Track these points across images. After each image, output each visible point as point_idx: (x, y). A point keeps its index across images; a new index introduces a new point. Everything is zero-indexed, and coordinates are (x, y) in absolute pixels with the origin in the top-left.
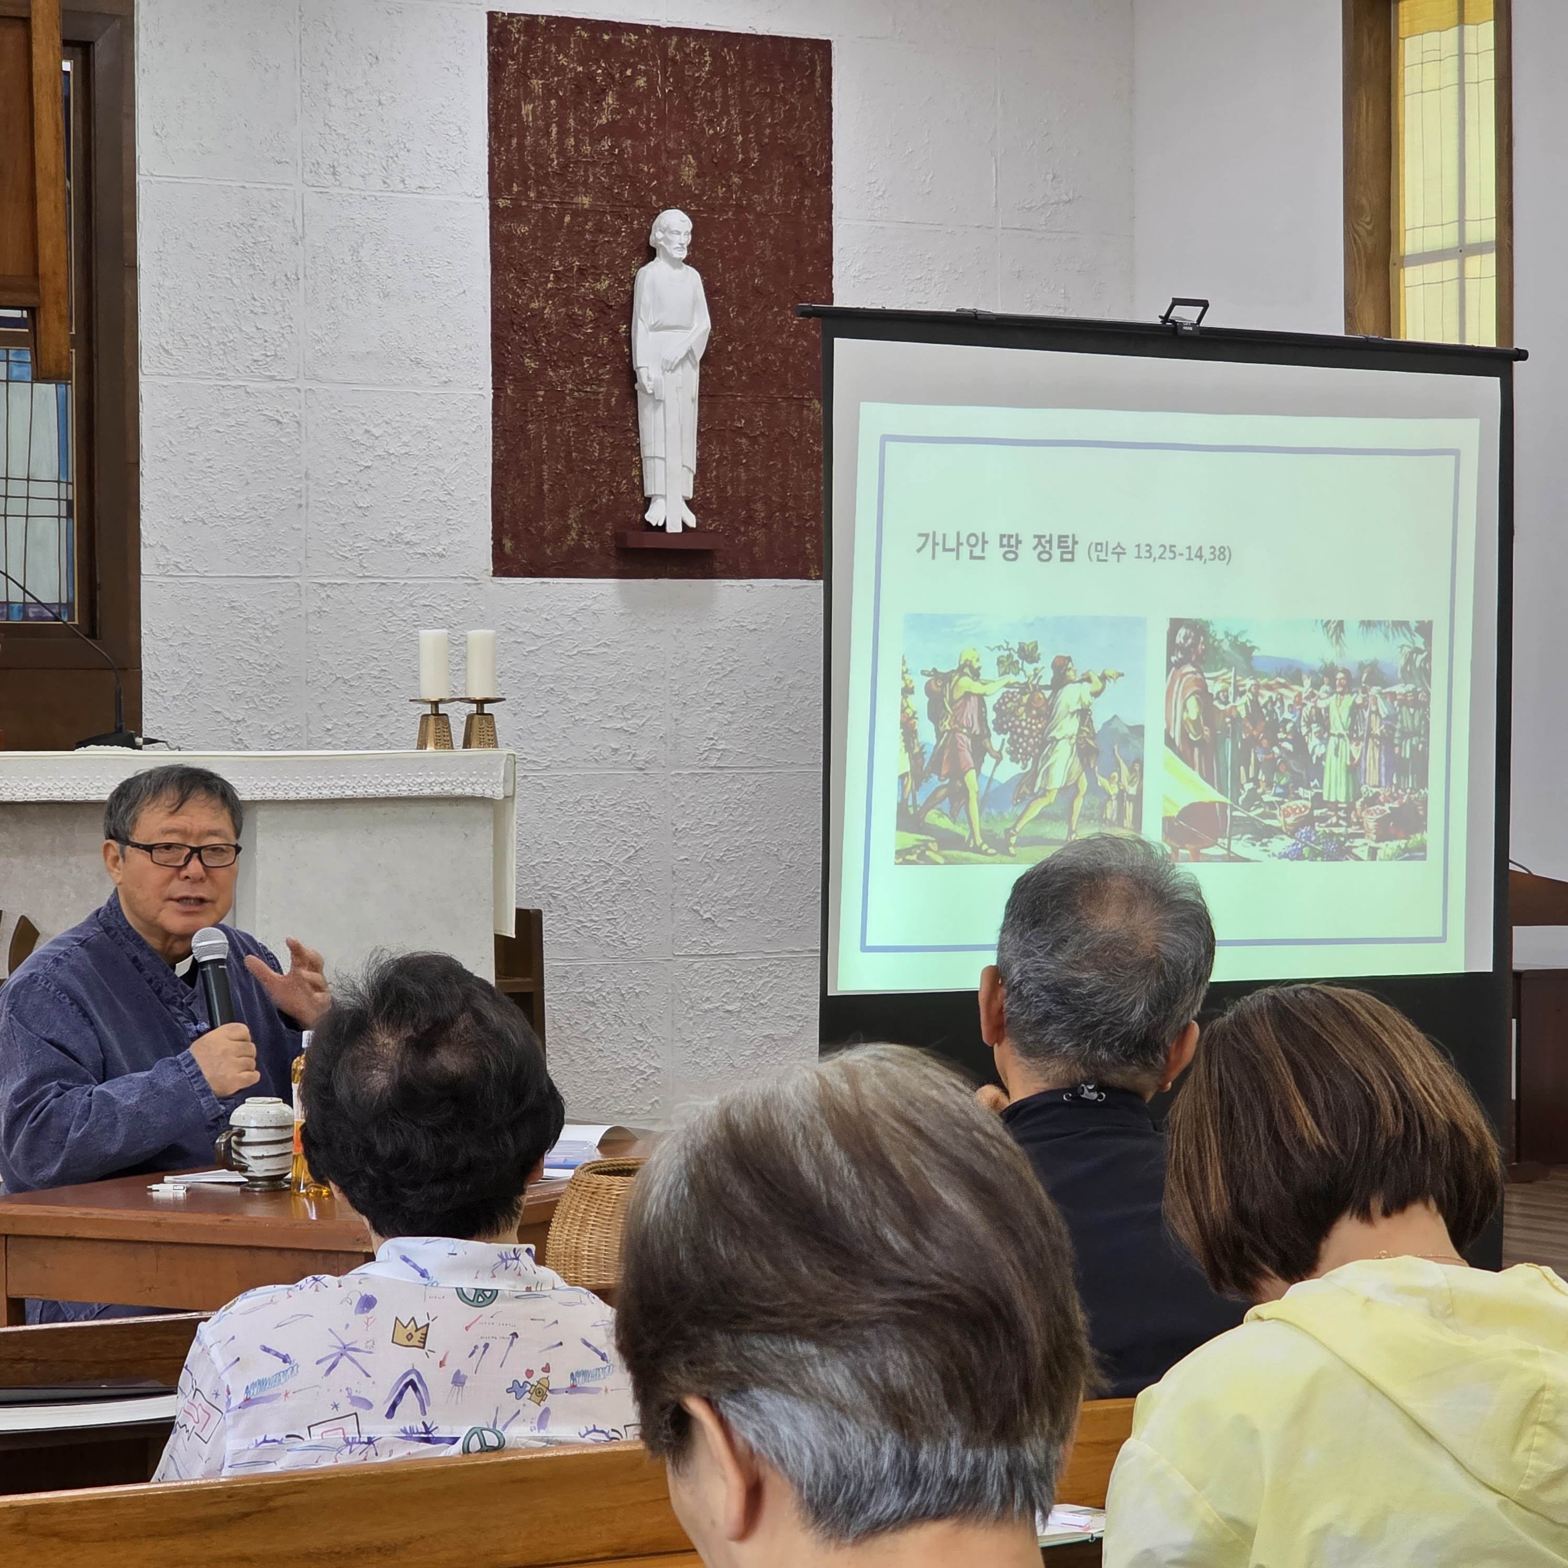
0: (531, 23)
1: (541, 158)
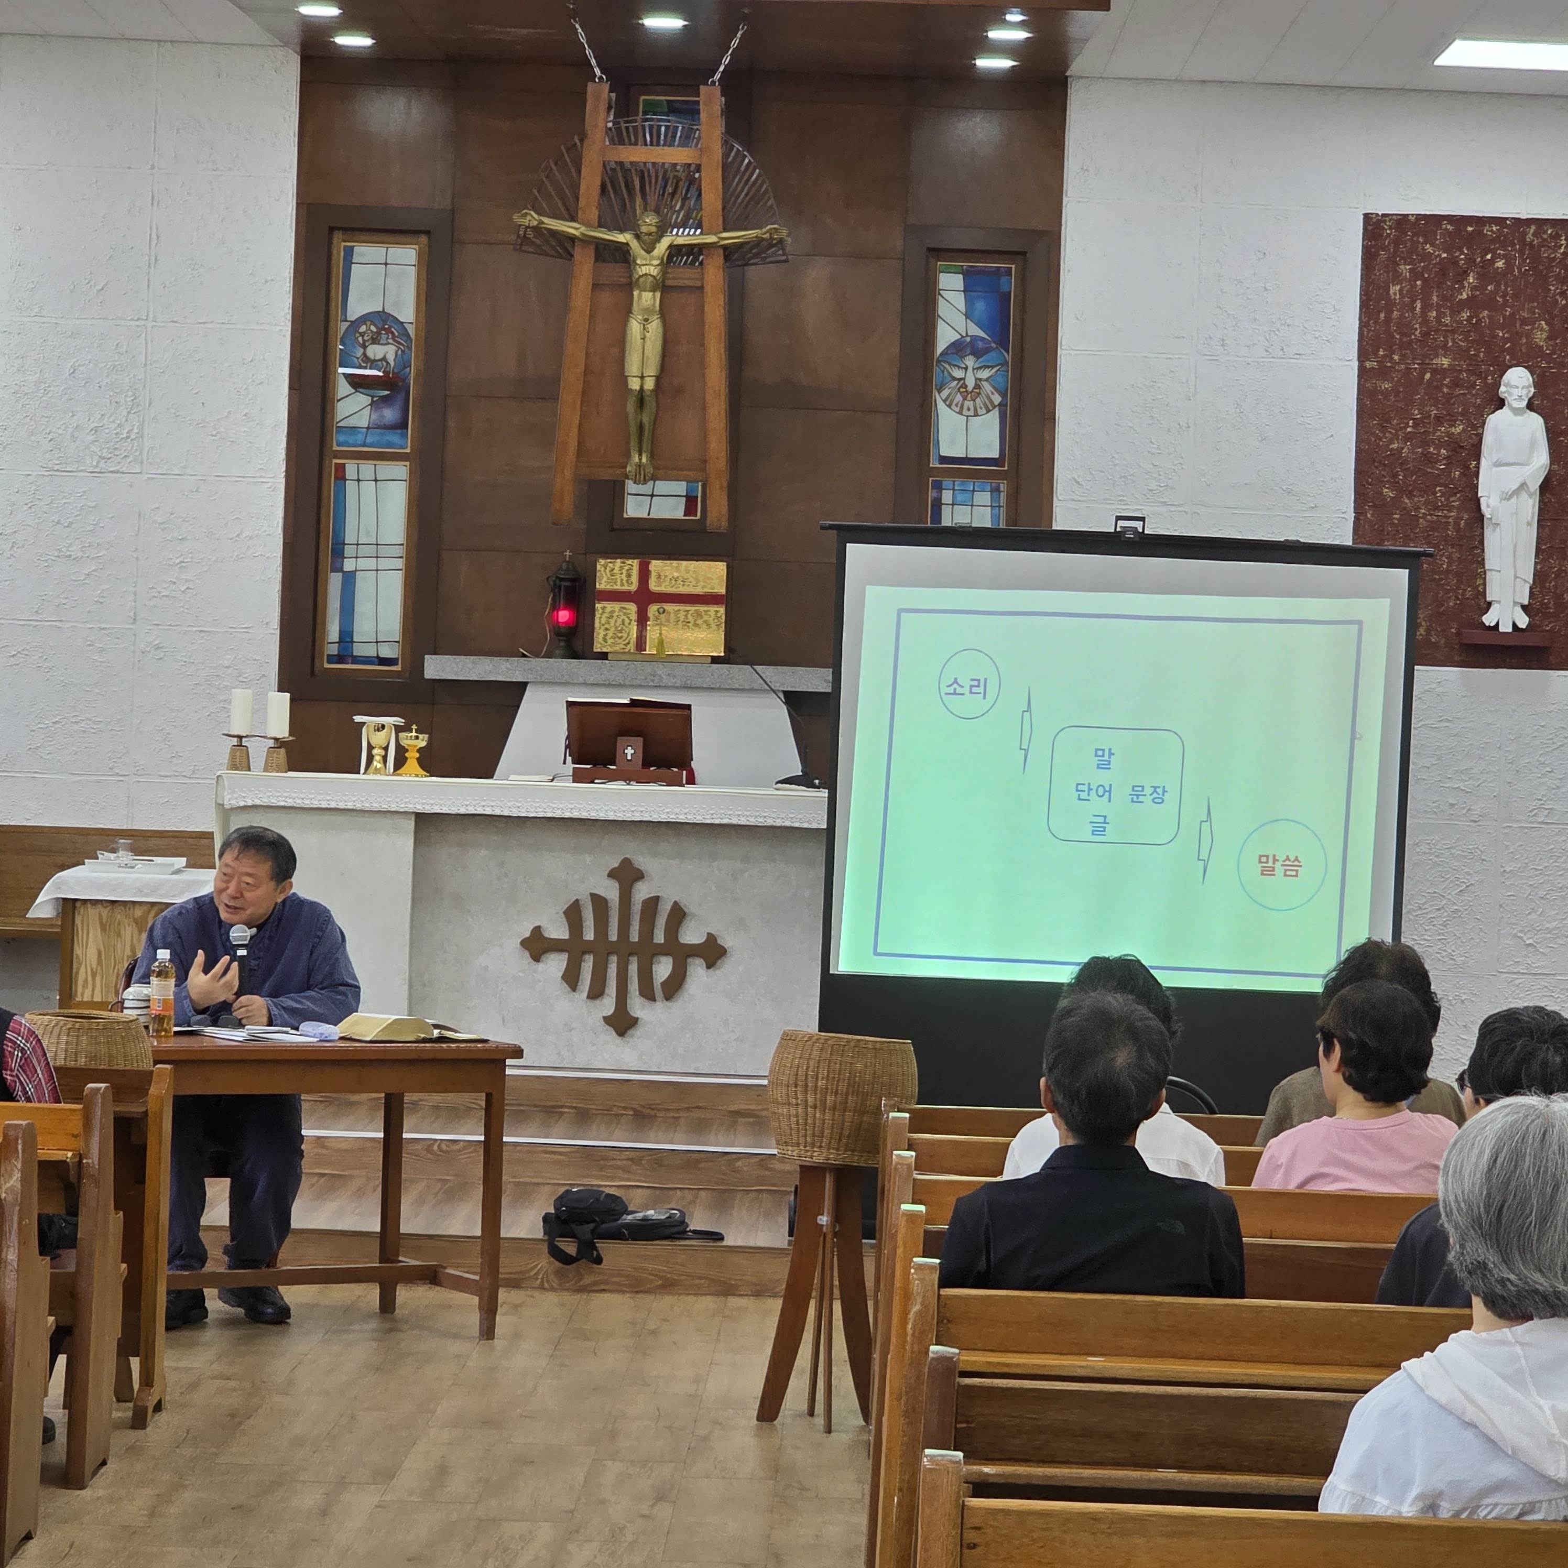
0: (1402, 221)
1: (1405, 328)
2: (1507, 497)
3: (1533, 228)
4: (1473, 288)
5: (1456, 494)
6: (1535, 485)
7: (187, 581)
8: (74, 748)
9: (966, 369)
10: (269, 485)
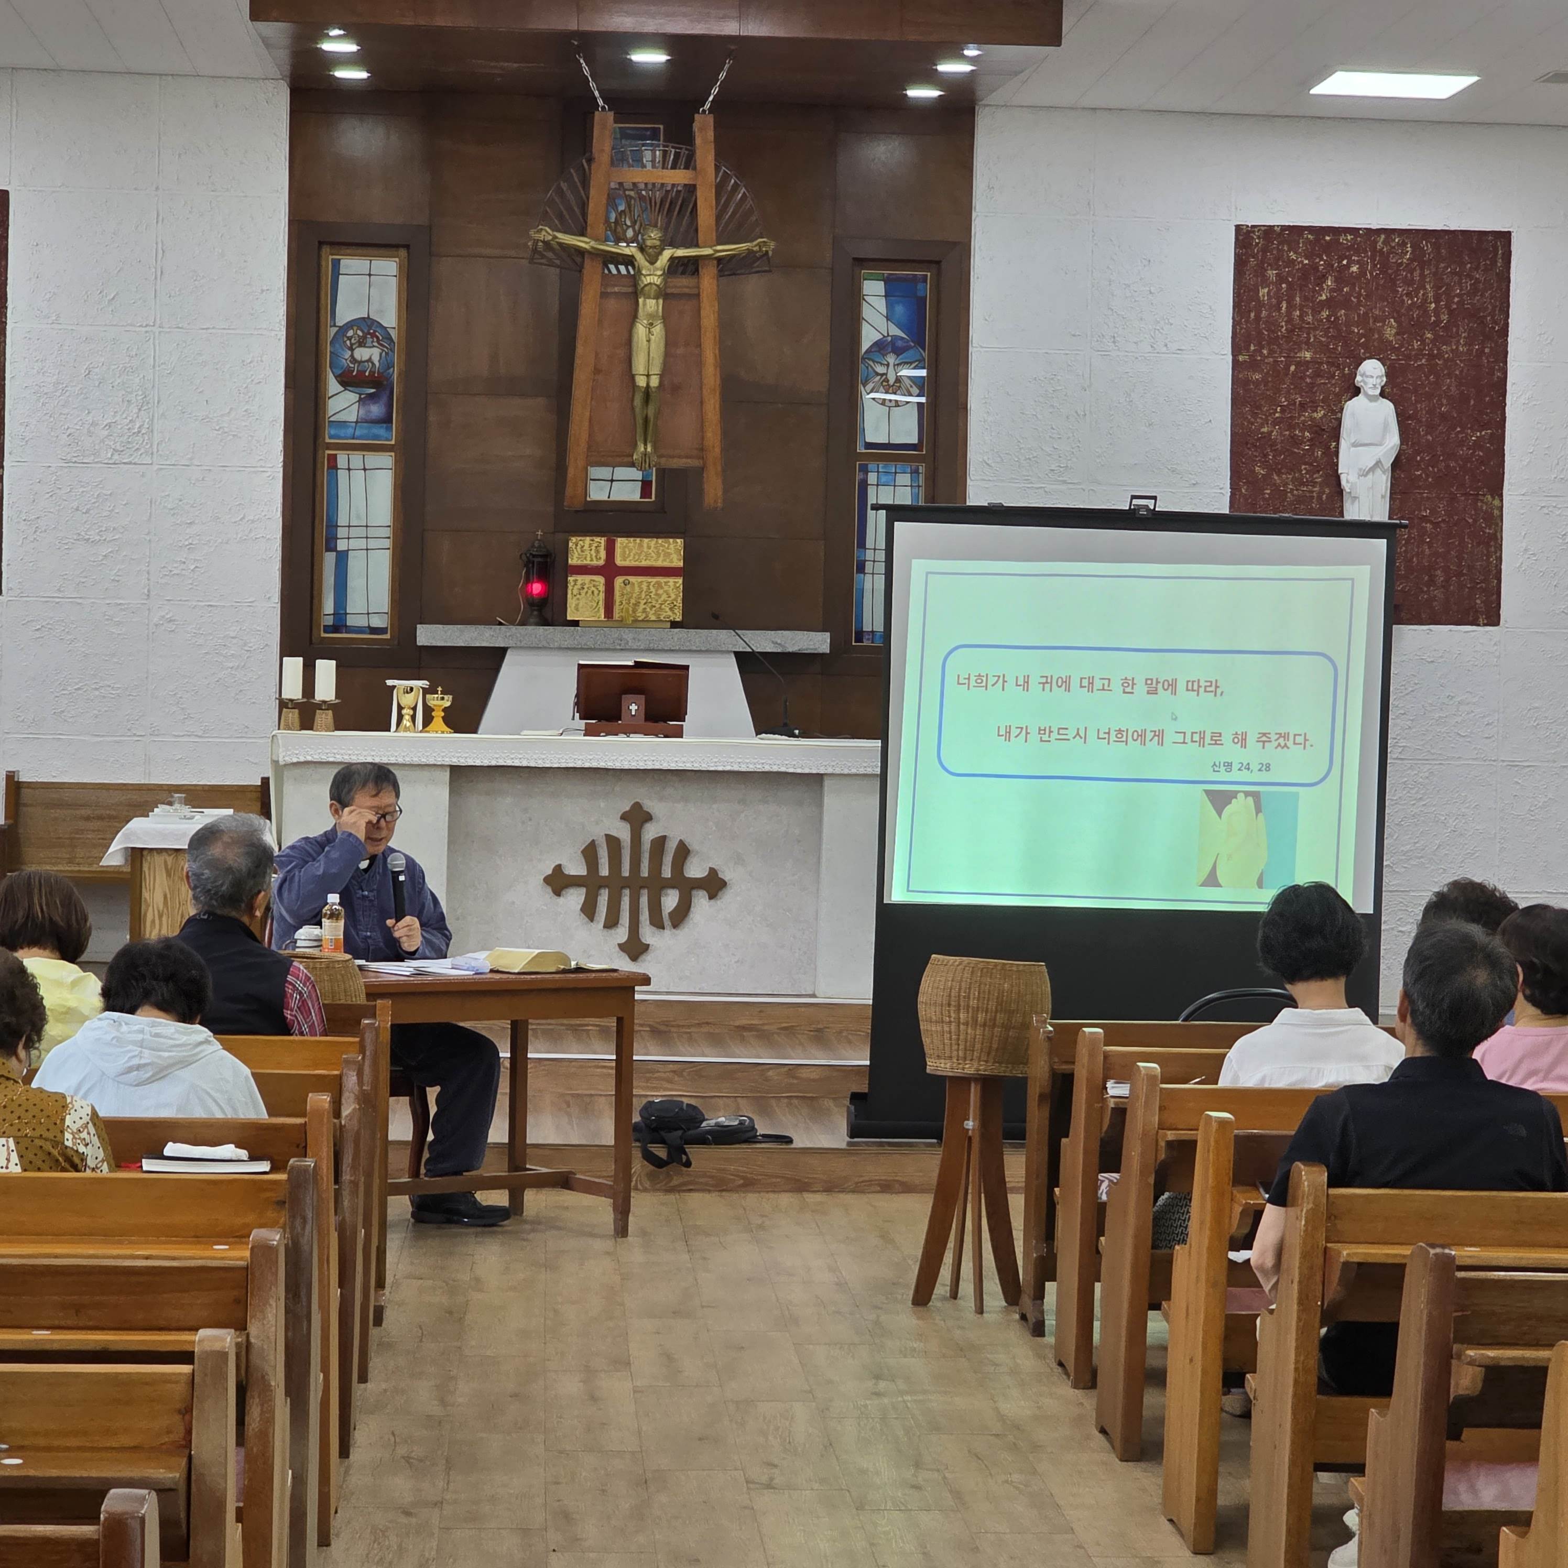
0: (1268, 231)
1: (1272, 325)
2: (1364, 474)
3: (1383, 236)
4: (1332, 290)
5: (1318, 472)
6: (1388, 464)
7: (195, 560)
8: (95, 712)
9: (888, 365)
10: (268, 474)
